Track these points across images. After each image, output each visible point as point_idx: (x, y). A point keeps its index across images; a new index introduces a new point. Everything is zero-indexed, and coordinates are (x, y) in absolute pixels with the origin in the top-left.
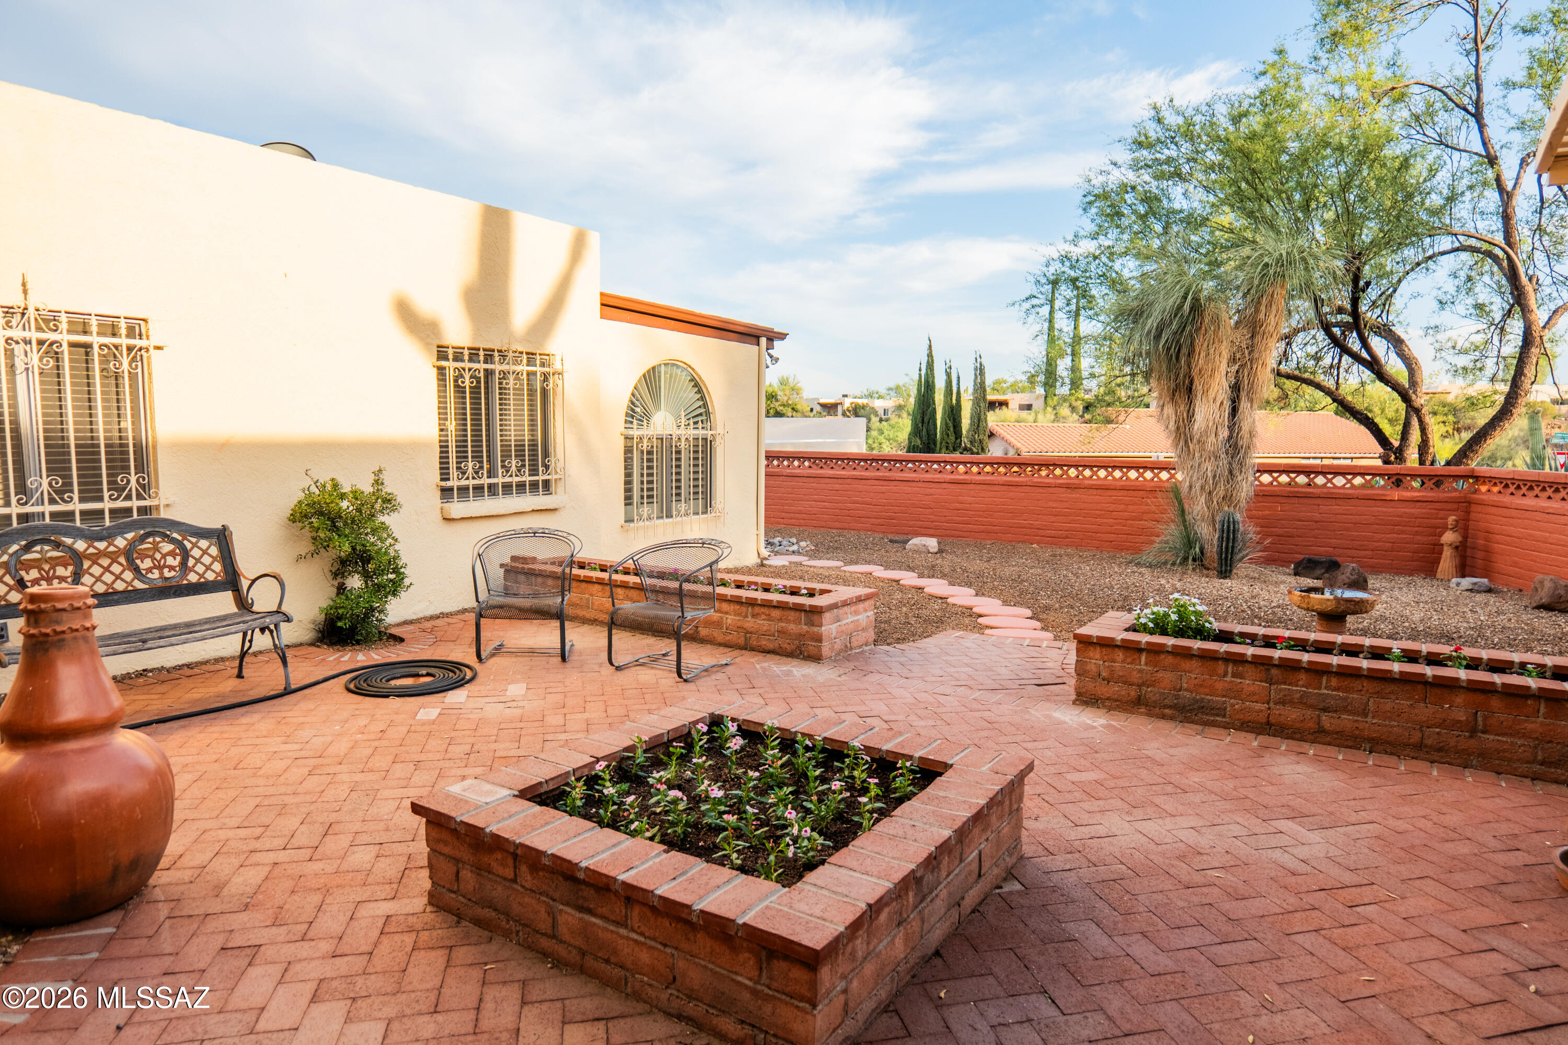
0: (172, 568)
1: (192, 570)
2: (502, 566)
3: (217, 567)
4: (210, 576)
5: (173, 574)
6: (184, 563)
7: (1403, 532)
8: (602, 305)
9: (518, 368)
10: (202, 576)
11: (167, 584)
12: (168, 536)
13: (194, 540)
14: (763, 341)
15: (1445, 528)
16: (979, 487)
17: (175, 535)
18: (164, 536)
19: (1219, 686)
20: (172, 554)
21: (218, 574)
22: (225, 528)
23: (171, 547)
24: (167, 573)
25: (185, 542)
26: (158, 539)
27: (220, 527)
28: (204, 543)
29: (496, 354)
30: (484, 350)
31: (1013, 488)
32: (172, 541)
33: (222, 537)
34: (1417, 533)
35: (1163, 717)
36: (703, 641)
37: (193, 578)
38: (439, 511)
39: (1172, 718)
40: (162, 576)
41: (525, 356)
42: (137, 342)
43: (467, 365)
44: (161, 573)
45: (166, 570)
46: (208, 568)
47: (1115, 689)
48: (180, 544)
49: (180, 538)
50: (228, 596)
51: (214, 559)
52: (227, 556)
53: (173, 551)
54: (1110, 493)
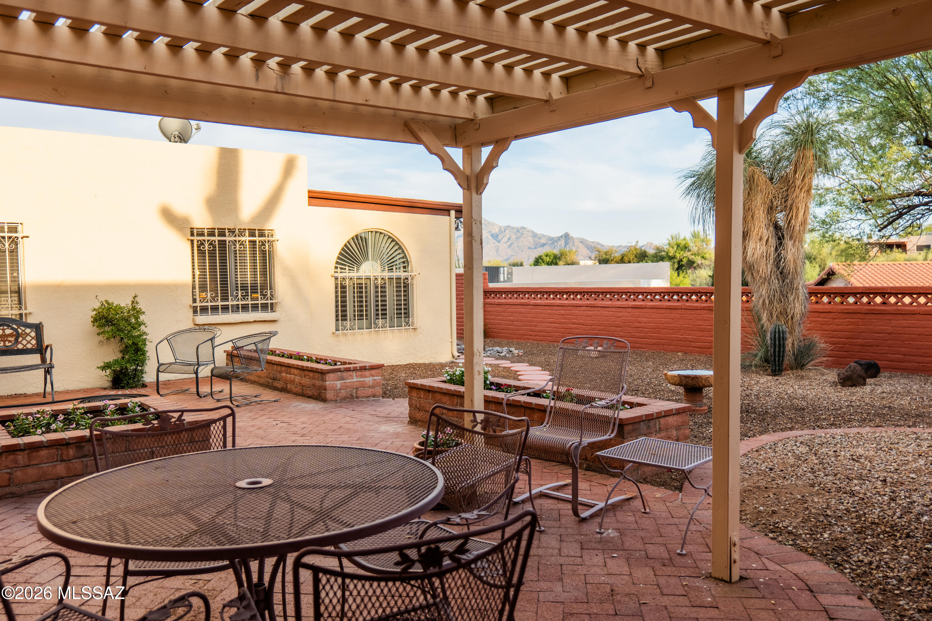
0: (10, 341)
1: (20, 343)
2: (225, 351)
3: (34, 342)
4: (29, 346)
5: (10, 344)
6: (16, 340)
8: (309, 197)
9: (242, 239)
10: (25, 346)
11: (7, 349)
12: (10, 326)
13: (23, 328)
14: (453, 213)
16: (650, 310)
17: (14, 326)
18: (9, 326)
20: (11, 335)
21: (34, 346)
22: (41, 323)
23: (11, 331)
24: (7, 344)
25: (19, 330)
26: (5, 327)
27: (38, 322)
28: (28, 331)
29: (227, 231)
30: (218, 229)
31: (673, 311)
32: (13, 329)
33: (38, 328)
37: (20, 346)
38: (192, 320)
40: (4, 345)
41: (247, 231)
42: (14, 235)
43: (206, 238)
44: (4, 344)
45: (7, 342)
46: (29, 342)
48: (16, 330)
49: (16, 327)
50: (38, 356)
51: (33, 338)
52: (39, 337)
53: (12, 333)
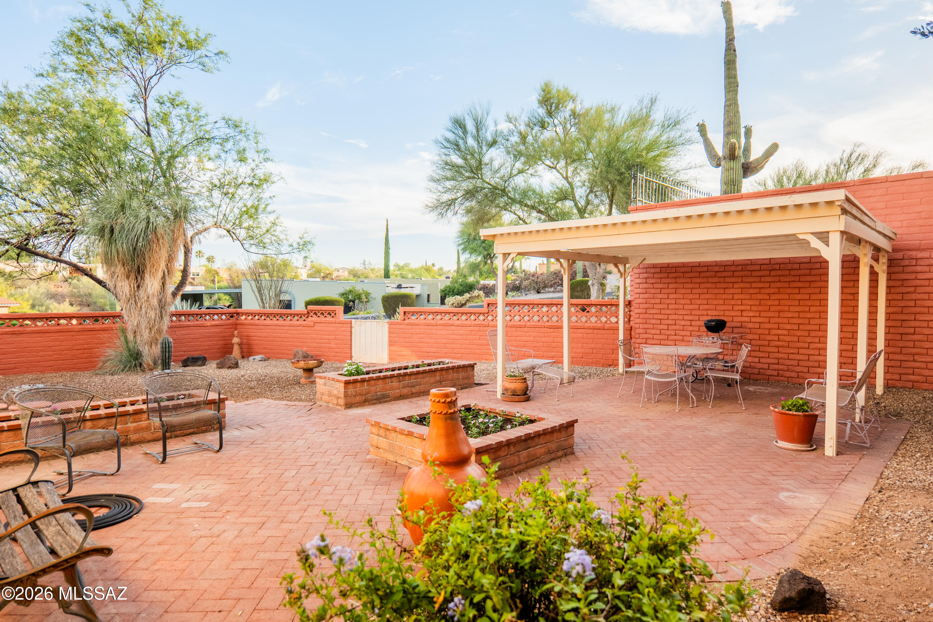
7: (212, 341)
15: (233, 336)
19: (388, 387)
34: (218, 340)
35: (373, 404)
36: (133, 444)
39: (376, 403)
47: (358, 399)
54: (48, 335)
